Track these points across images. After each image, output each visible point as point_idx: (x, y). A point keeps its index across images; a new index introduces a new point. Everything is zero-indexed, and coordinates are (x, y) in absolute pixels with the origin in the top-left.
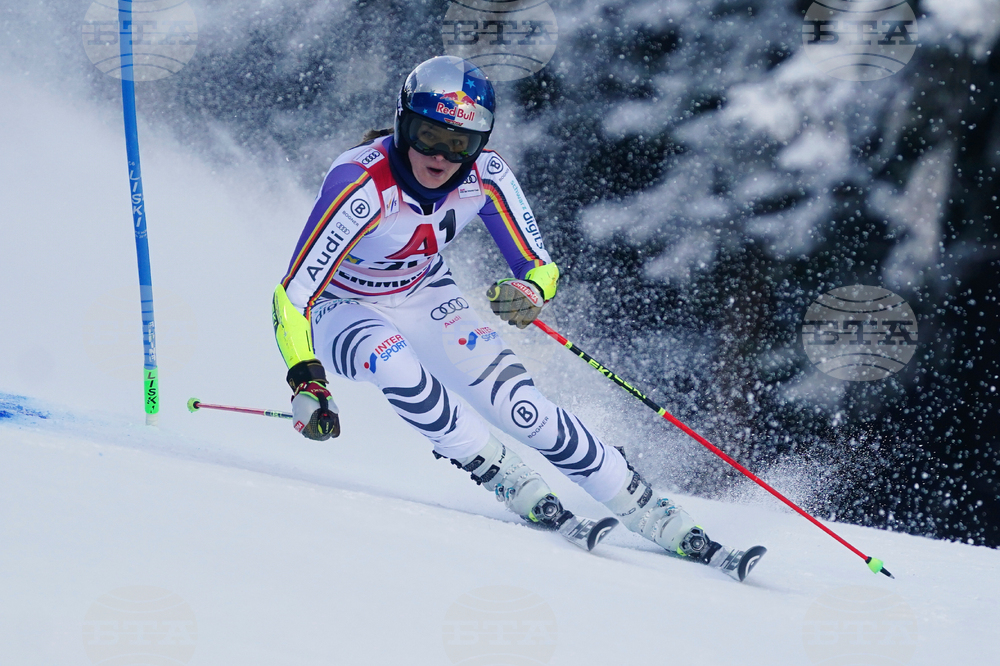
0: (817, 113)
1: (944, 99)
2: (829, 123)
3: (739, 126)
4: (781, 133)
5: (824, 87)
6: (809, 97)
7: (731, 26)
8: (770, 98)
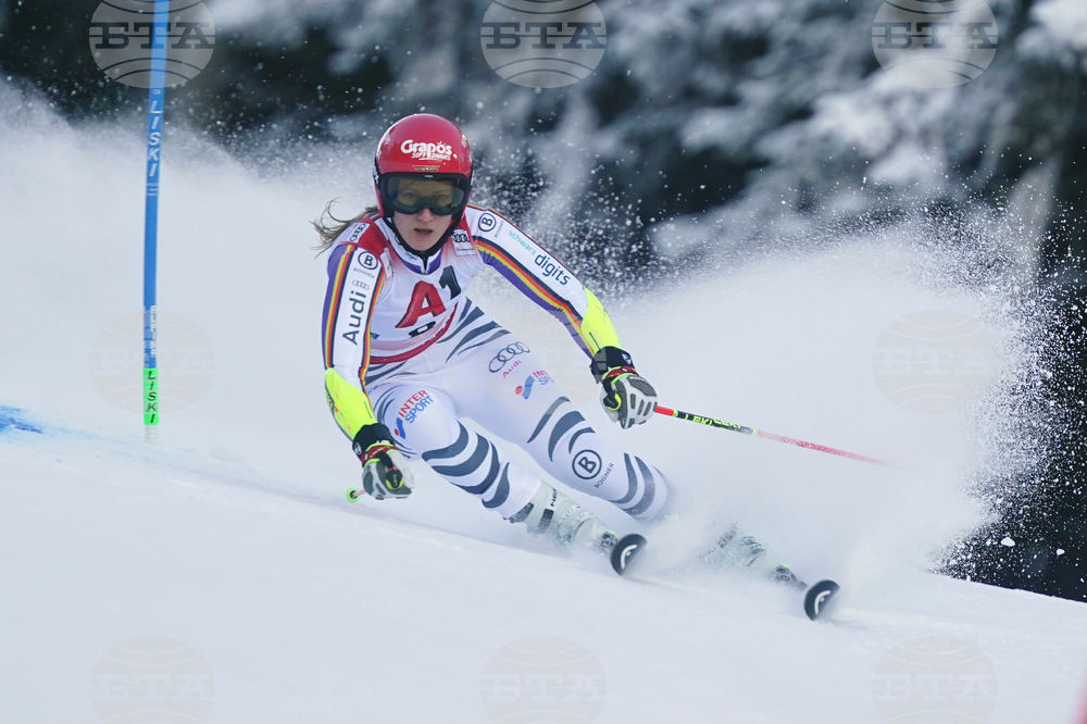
0: (912, 126)
1: (1050, 113)
2: (925, 137)
3: (827, 138)
4: (873, 146)
5: (921, 99)
6: (904, 108)
7: (826, 30)
8: (861, 108)
